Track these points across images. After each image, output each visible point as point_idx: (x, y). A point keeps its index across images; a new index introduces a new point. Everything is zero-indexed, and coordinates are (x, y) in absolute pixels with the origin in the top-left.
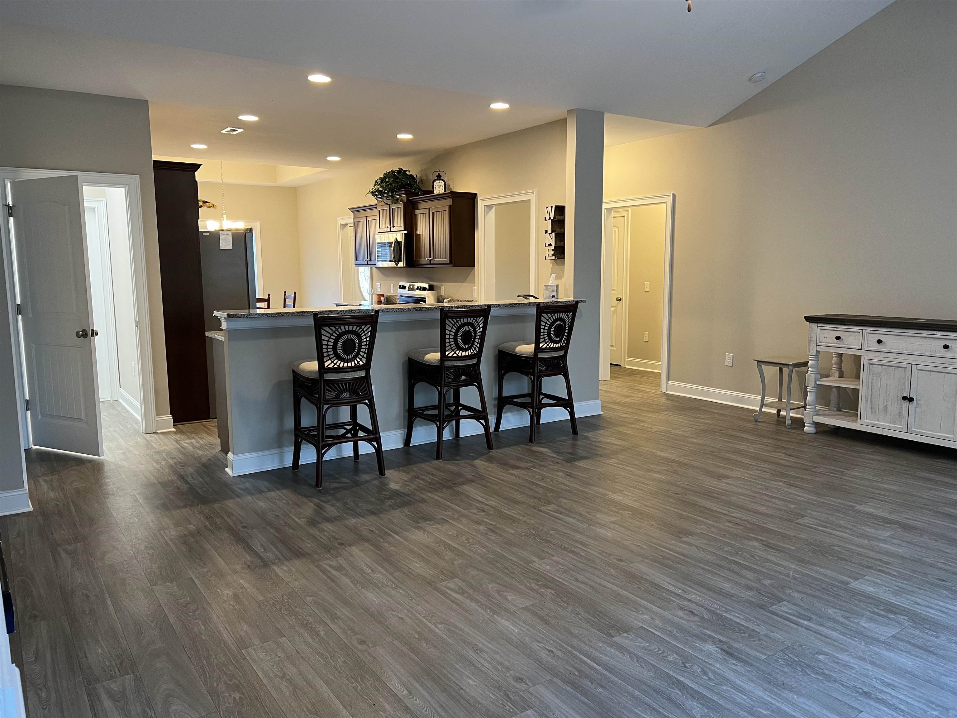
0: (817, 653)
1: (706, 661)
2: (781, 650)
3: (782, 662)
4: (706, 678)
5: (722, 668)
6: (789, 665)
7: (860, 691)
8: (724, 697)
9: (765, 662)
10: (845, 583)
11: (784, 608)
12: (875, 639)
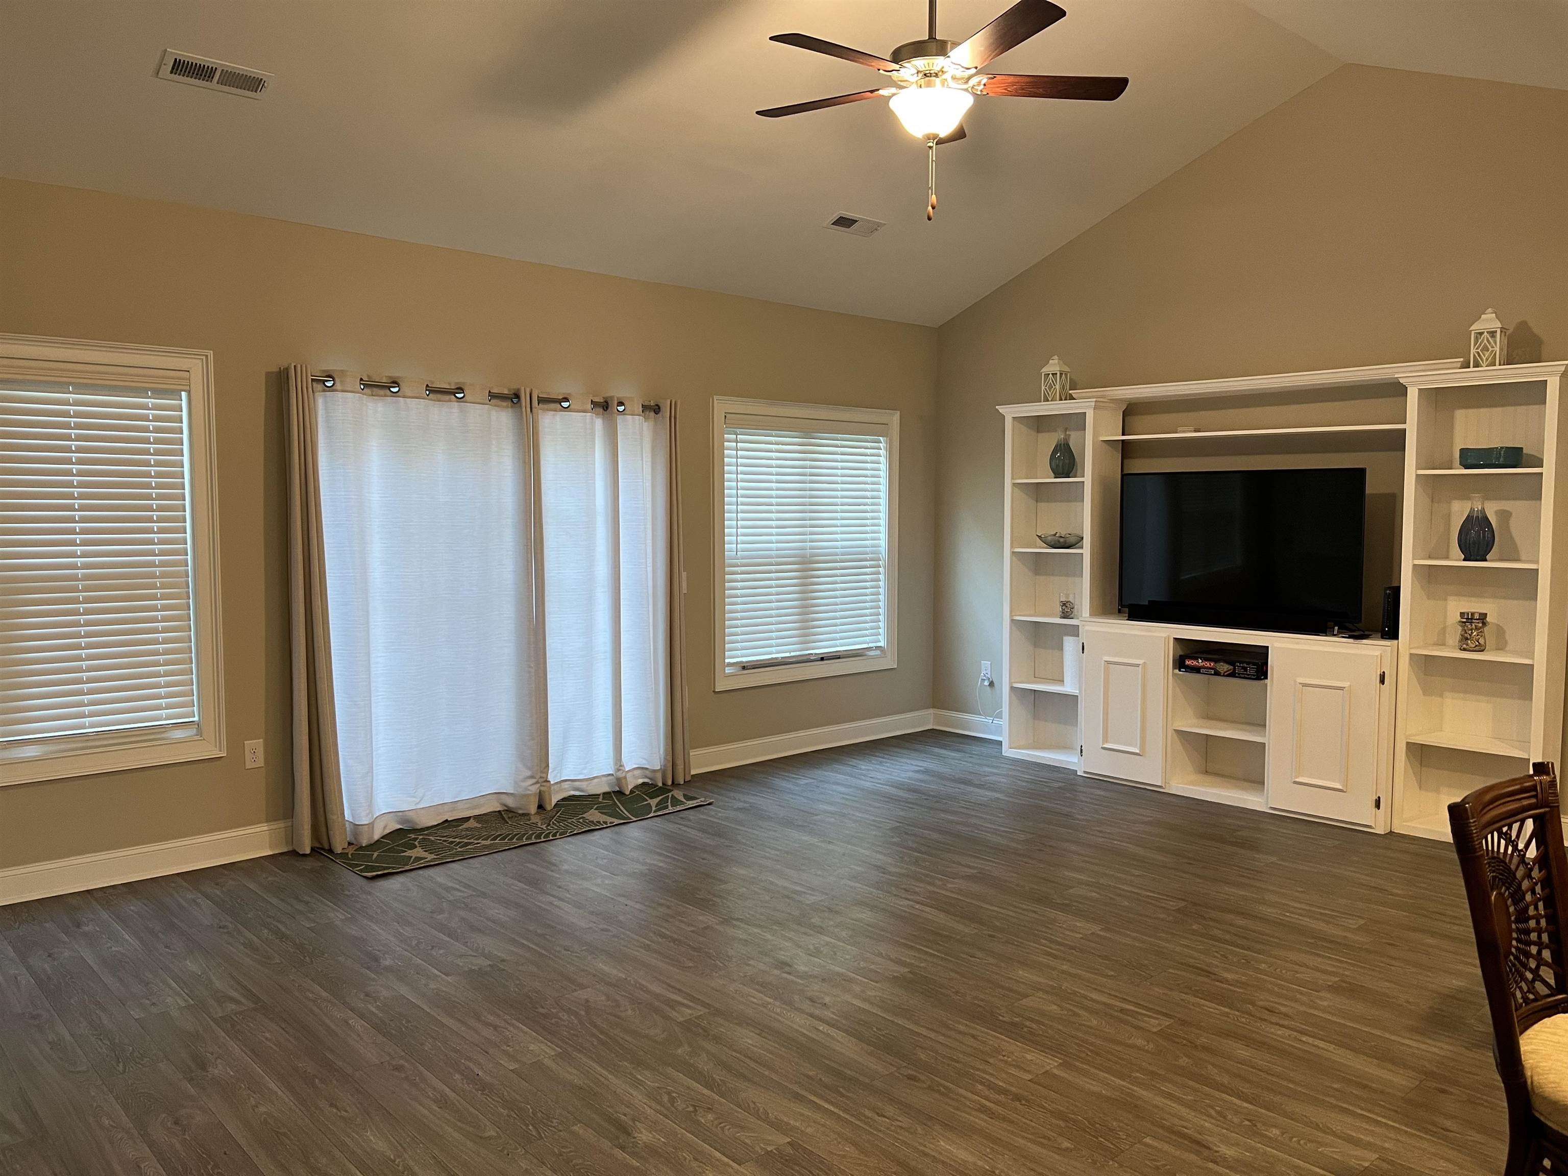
0: (1071, 1150)
1: (1225, 1131)
2: (1123, 1152)
3: (1120, 1133)
4: (1217, 1108)
5: (1200, 1122)
6: (1112, 1130)
7: (1023, 1102)
8: (1188, 1087)
9: (1144, 1133)
10: (1065, 1065)
11: (1154, 1024)
12: (1047, 992)
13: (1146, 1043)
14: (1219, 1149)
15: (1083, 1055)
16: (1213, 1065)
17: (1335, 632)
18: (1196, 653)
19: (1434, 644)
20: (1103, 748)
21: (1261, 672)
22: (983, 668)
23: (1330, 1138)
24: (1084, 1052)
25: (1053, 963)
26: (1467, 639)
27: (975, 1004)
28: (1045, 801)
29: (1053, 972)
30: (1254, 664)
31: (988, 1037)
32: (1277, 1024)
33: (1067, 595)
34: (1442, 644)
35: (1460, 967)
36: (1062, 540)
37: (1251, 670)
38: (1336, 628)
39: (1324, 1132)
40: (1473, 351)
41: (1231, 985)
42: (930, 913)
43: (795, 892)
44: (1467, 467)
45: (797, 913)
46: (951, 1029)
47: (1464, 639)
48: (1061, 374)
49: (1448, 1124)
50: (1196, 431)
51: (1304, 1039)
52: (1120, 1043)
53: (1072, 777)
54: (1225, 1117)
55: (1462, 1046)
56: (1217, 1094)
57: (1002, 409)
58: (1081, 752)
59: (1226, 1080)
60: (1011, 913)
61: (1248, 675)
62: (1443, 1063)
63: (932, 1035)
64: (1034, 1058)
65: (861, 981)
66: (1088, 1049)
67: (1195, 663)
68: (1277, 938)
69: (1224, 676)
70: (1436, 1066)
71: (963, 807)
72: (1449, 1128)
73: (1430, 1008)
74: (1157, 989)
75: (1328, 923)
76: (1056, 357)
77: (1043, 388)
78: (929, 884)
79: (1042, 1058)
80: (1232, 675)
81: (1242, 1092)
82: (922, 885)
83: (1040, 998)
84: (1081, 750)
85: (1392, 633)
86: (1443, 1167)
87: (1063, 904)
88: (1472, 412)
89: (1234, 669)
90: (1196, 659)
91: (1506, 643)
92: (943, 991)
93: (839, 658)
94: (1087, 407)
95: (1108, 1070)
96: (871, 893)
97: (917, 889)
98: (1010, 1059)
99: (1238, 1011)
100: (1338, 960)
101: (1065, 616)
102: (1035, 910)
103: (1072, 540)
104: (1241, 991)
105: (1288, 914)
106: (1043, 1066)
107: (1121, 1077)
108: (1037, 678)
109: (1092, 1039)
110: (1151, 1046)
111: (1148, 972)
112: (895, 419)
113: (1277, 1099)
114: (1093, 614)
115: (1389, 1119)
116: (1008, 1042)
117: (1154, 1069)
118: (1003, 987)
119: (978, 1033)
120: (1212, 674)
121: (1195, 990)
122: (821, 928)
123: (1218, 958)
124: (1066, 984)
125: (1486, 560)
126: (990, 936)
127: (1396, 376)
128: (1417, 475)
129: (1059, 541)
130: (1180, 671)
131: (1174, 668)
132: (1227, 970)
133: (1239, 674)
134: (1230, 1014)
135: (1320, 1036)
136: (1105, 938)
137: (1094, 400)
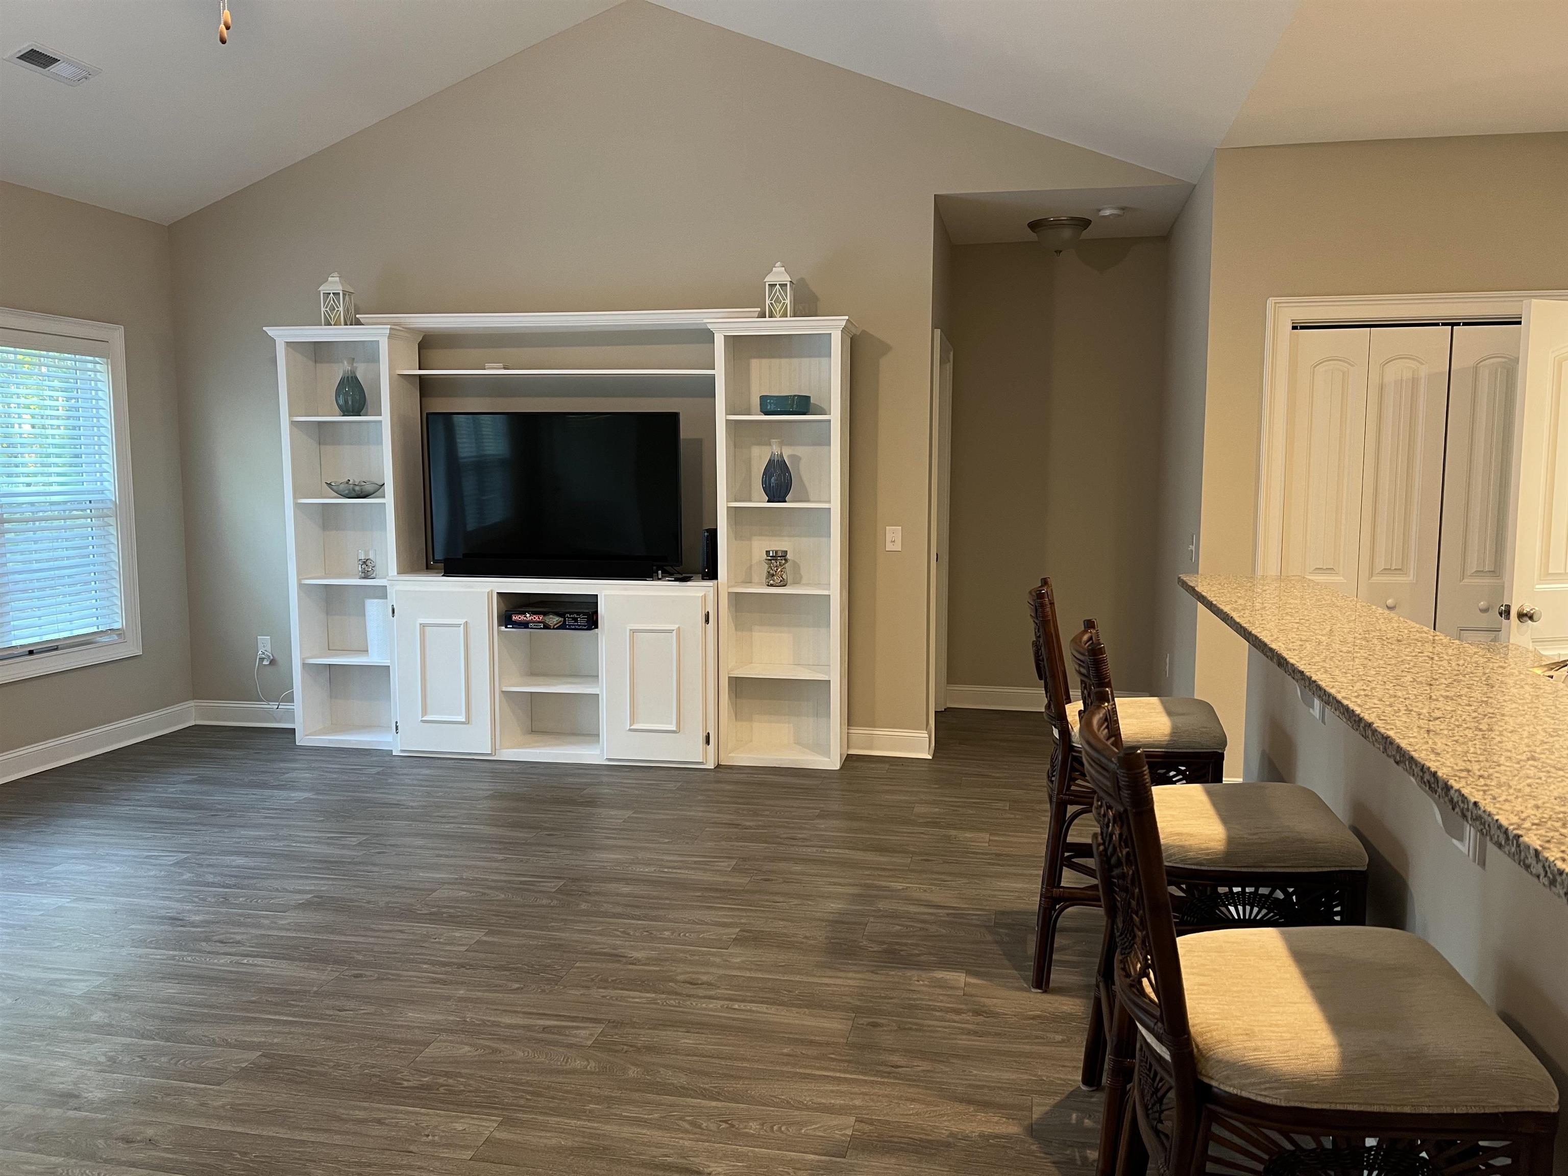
1: (707, 1144)
4: (688, 1119)
5: (678, 1142)
8: (649, 1103)
10: (507, 1122)
11: (585, 1034)
12: (452, 1031)
13: (586, 1063)
14: (711, 1169)
15: (522, 1102)
16: (666, 1066)
17: (660, 576)
18: (521, 606)
19: (742, 582)
20: (423, 721)
21: (592, 622)
22: (260, 645)
23: (804, 1115)
24: (522, 1097)
25: (445, 991)
26: (773, 575)
27: (366, 1074)
28: (366, 792)
29: (449, 1003)
30: (584, 614)
31: (399, 1115)
32: (705, 997)
33: (366, 553)
34: (748, 581)
35: (832, 889)
36: (357, 488)
37: (582, 620)
38: (660, 572)
39: (798, 1109)
40: (768, 302)
41: (645, 964)
42: (268, 967)
43: (53, 982)
44: (766, 414)
45: (64, 1013)
46: (346, 1121)
47: (771, 575)
48: (344, 295)
49: (895, 1059)
50: (505, 368)
51: (736, 1006)
52: (559, 1072)
53: (387, 759)
54: (700, 1127)
55: (868, 971)
56: (681, 1100)
57: (271, 331)
58: (397, 729)
59: (682, 1080)
60: (371, 940)
61: (579, 625)
62: (862, 995)
63: (322, 1137)
64: (466, 1126)
65: (195, 1089)
66: (523, 1091)
67: (522, 617)
68: (667, 899)
69: (554, 629)
70: (859, 1000)
71: (266, 817)
72: (898, 1064)
73: (827, 938)
74: (573, 992)
75: (705, 870)
76: (336, 274)
77: (323, 309)
78: (254, 926)
79: (476, 1122)
80: (563, 627)
81: (705, 1089)
82: (242, 930)
83: (445, 1041)
84: (397, 727)
85: (711, 573)
86: (913, 1109)
87: (431, 914)
88: (765, 362)
89: (565, 621)
90: (523, 613)
91: (801, 578)
92: (319, 1069)
93: (56, 649)
94: (382, 335)
95: (556, 1112)
96: (173, 958)
97: (238, 938)
98: (436, 1138)
99: (663, 993)
100: (729, 908)
101: (366, 575)
102: (400, 928)
103: (369, 488)
104: (658, 969)
105: (666, 870)
106: (480, 1134)
107: (576, 1116)
108: (331, 649)
109: (525, 1078)
110: (593, 1064)
111: (554, 973)
112: (117, 336)
113: (740, 1085)
114: (401, 572)
115: (845, 1072)
116: (427, 1115)
117: (607, 1093)
118: (395, 1041)
119: (382, 1115)
120: (541, 628)
121: (612, 981)
122: (112, 1026)
123: (619, 936)
124: (469, 1015)
125: (785, 501)
126: (356, 976)
127: (705, 321)
128: (727, 420)
129: (354, 490)
130: (506, 627)
131: (500, 625)
132: (633, 948)
133: (570, 625)
134: (656, 999)
135: (749, 999)
136: (493, 944)
137: (389, 326)
